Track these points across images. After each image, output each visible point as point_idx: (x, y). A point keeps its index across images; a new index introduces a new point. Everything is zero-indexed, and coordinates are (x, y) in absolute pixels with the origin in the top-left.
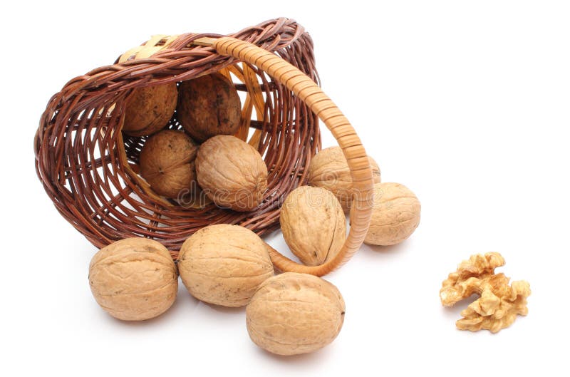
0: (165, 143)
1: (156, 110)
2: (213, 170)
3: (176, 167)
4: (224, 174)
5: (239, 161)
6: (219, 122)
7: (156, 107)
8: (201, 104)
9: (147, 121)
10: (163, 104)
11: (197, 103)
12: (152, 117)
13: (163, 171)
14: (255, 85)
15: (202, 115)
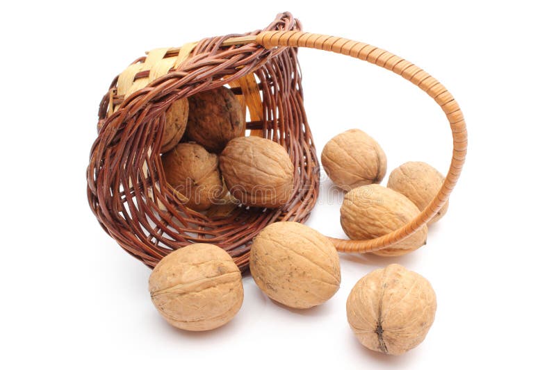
0: (191, 155)
1: (178, 122)
2: (253, 170)
3: (208, 176)
4: (266, 171)
5: (276, 156)
6: (232, 125)
7: (177, 120)
8: (212, 111)
9: (171, 136)
10: (182, 116)
11: (207, 111)
12: (175, 130)
13: (196, 182)
14: (252, 85)
15: (213, 123)
